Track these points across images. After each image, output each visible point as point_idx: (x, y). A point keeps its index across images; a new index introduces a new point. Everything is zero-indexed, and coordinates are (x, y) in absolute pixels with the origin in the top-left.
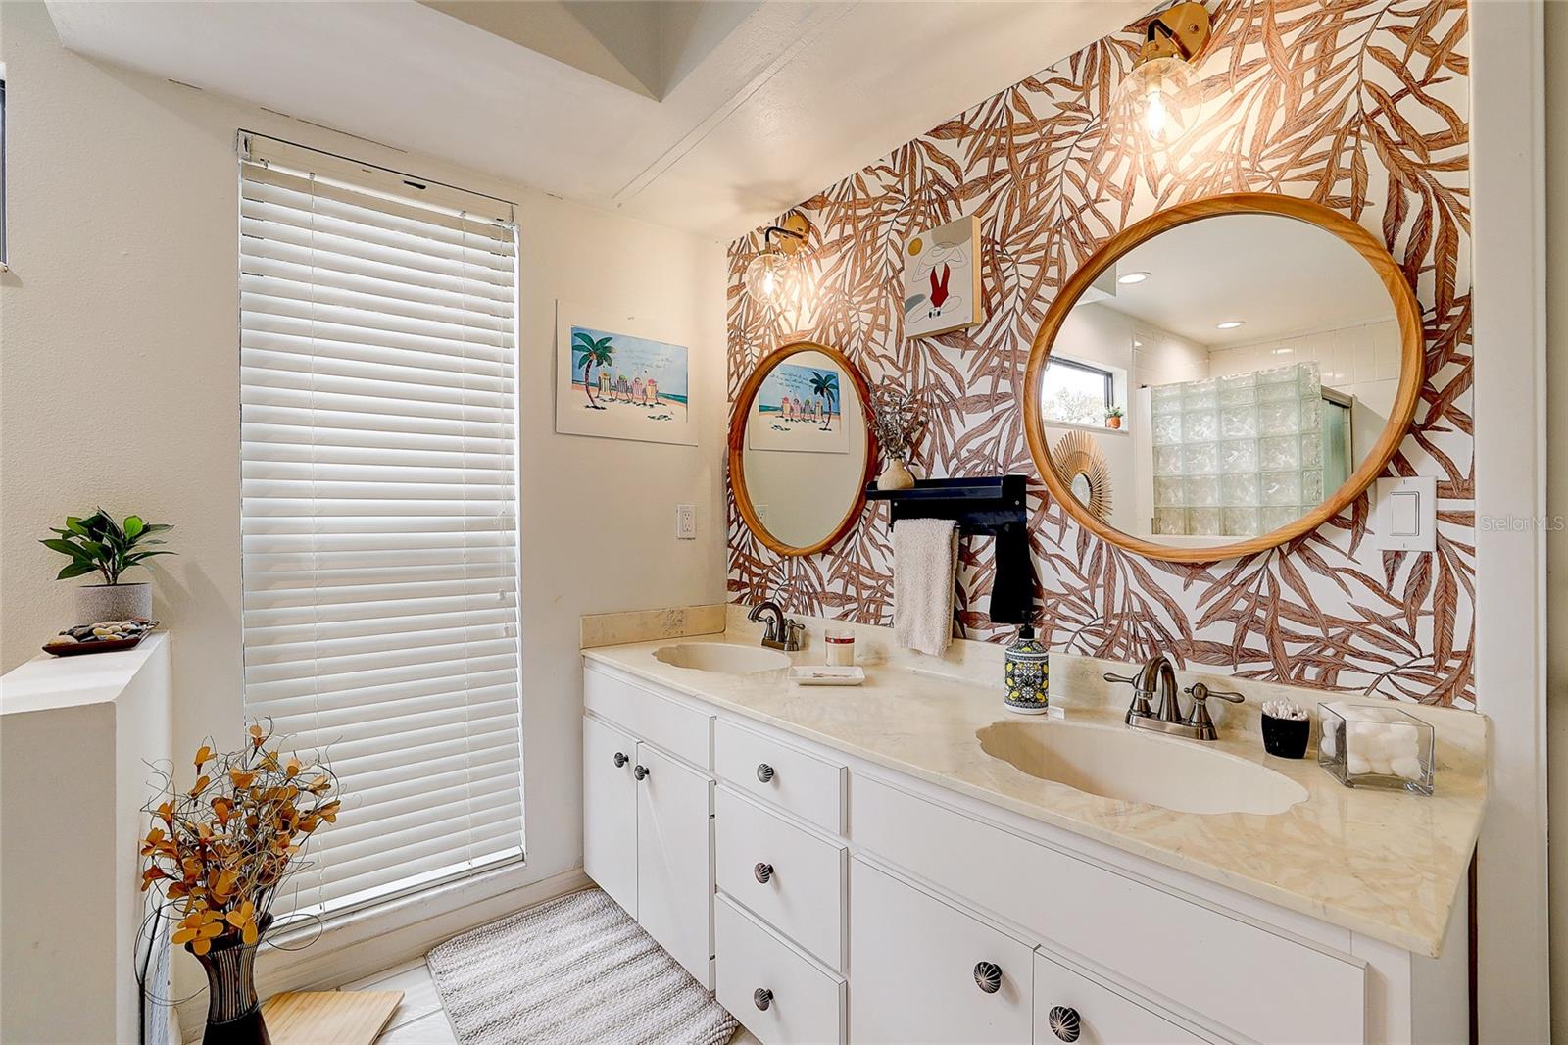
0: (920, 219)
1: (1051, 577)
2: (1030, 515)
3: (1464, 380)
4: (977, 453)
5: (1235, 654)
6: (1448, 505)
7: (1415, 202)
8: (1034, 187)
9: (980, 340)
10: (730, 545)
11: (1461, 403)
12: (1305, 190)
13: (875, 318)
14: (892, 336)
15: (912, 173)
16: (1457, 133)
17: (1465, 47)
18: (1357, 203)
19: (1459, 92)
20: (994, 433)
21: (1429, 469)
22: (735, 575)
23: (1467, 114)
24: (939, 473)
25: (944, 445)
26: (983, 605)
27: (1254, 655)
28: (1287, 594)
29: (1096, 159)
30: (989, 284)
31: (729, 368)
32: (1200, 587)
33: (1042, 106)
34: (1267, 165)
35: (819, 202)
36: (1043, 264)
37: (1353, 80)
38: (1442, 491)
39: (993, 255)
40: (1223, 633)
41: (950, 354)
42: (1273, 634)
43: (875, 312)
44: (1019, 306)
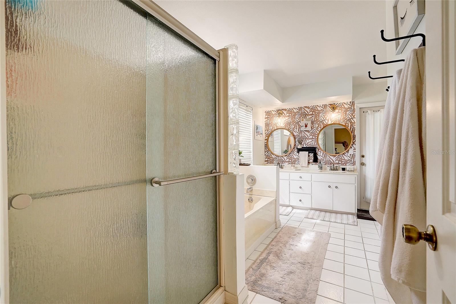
0: (302, 116)
1: (319, 157)
2: (317, 151)
3: (355, 141)
4: (310, 144)
5: (338, 163)
6: (354, 151)
7: (352, 127)
8: (318, 117)
9: (311, 132)
10: (265, 155)
11: (355, 143)
12: (344, 124)
13: (295, 127)
14: (298, 129)
15: (301, 111)
16: (355, 123)
17: (355, 116)
18: (348, 126)
19: (355, 120)
20: (312, 142)
21: (353, 148)
22: (267, 159)
23: (355, 122)
24: (305, 146)
25: (305, 143)
26: (311, 161)
27: (340, 163)
28: (343, 158)
29: (325, 116)
30: (312, 126)
31: (265, 129)
32: (335, 158)
33: (319, 109)
34: (341, 121)
35: (285, 110)
36: (319, 125)
37: (348, 116)
38: (354, 150)
39: (312, 123)
40: (337, 162)
41: (307, 133)
42: (342, 162)
43: (295, 126)
44: (316, 129)
